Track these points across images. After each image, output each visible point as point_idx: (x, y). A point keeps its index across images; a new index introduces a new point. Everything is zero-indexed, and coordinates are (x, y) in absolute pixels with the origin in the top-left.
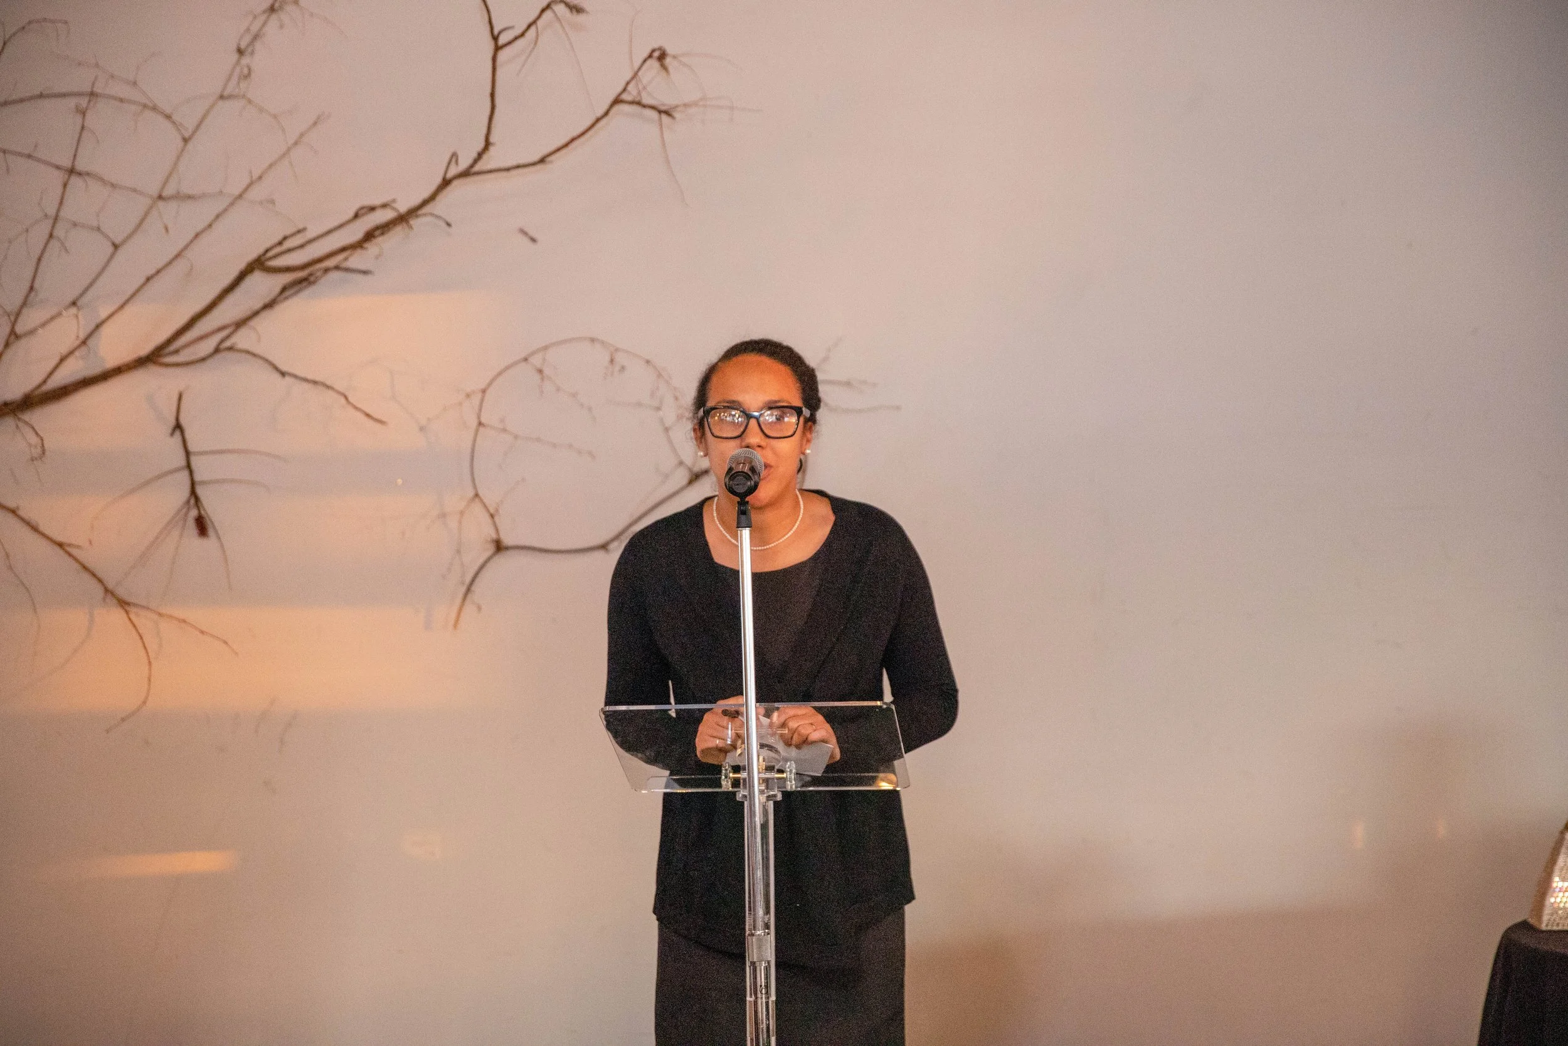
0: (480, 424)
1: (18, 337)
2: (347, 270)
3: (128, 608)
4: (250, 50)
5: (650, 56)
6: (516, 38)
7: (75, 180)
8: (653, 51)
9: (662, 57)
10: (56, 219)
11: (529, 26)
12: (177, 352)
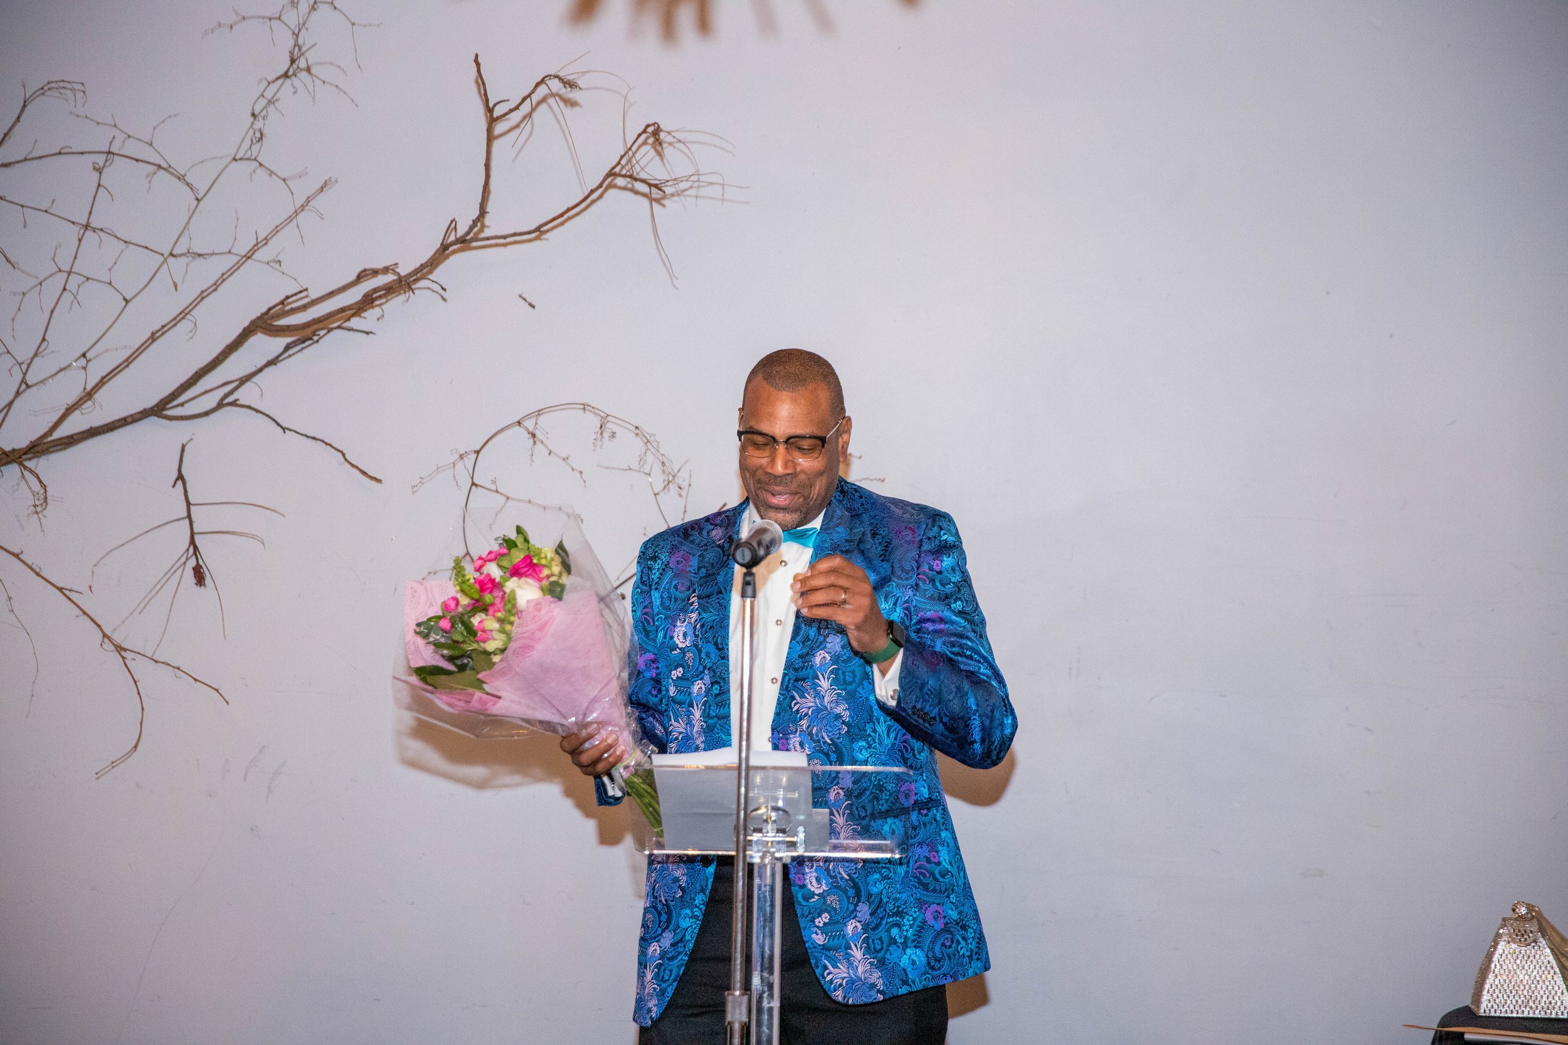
0: (473, 484)
1: (28, 386)
2: (350, 329)
3: (123, 653)
4: (262, 114)
5: (644, 131)
6: (511, 111)
8: (648, 126)
9: (656, 133)
10: (70, 273)
11: (524, 100)
12: (182, 405)
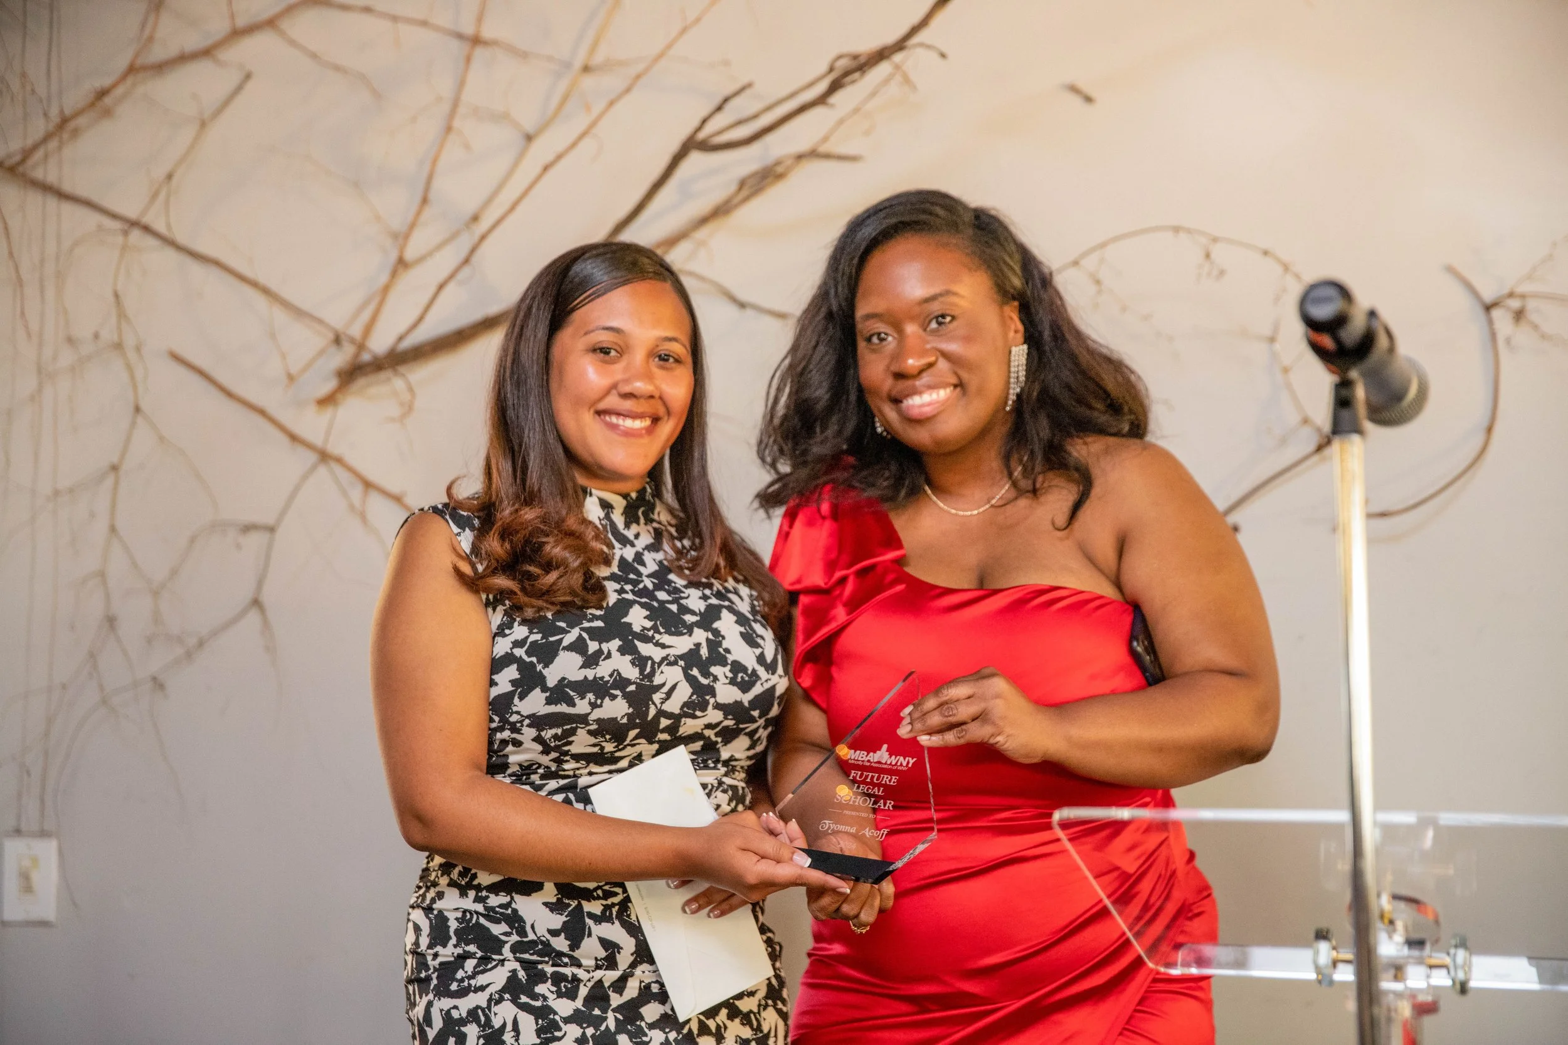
1: (406, 266)
7: (479, 52)
10: (455, 104)
